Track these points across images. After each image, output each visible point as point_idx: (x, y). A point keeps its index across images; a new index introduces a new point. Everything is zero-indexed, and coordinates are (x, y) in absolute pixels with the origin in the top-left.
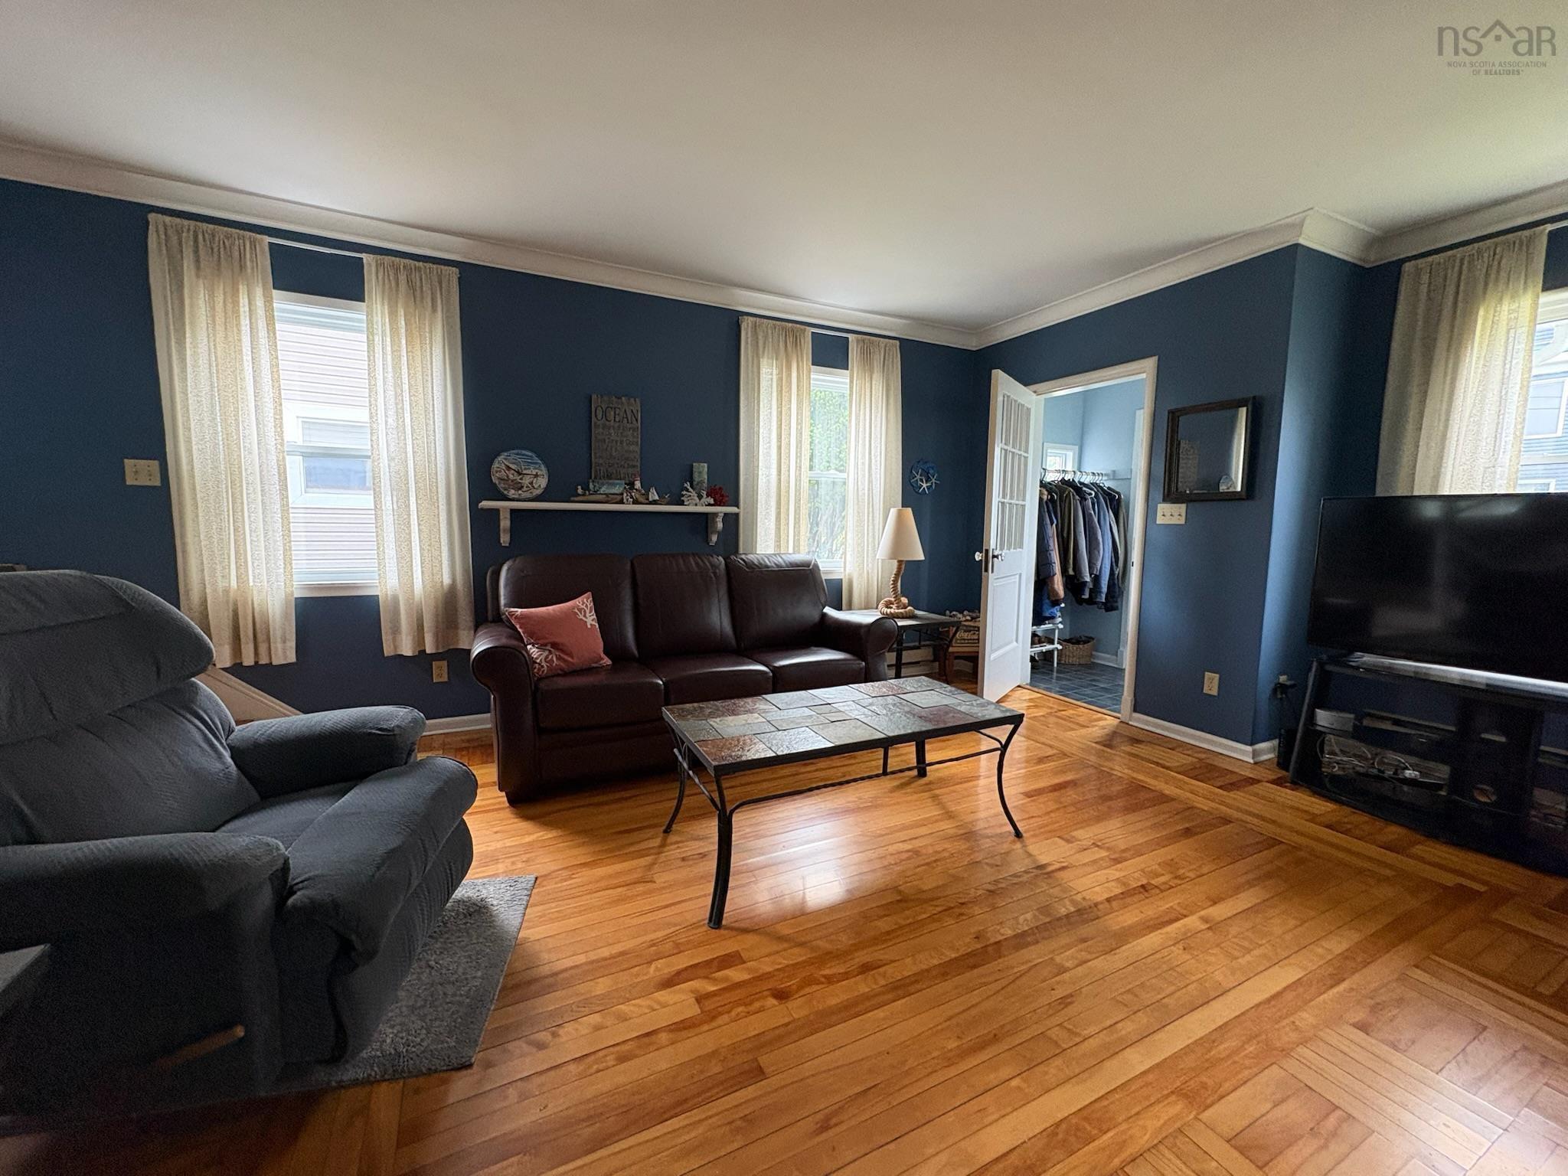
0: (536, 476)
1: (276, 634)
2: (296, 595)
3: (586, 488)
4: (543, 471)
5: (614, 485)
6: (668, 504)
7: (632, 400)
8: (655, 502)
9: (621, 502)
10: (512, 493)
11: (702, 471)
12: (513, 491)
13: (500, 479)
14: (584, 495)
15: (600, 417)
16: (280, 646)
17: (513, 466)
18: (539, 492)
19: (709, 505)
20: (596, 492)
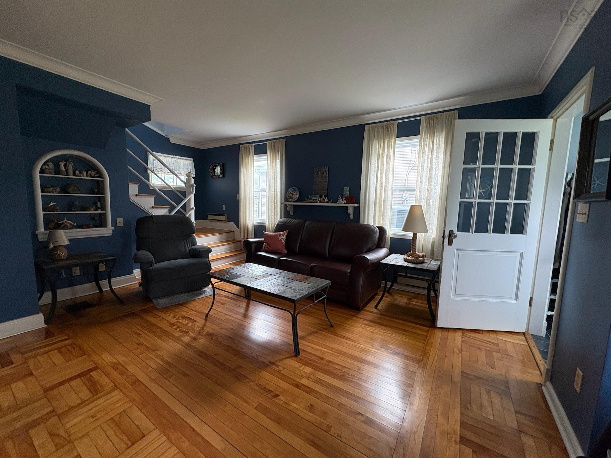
0: (296, 195)
1: (250, 232)
2: (255, 224)
3: (308, 198)
4: (298, 193)
5: (316, 197)
6: (332, 203)
7: (325, 167)
8: (327, 202)
9: (316, 202)
10: (290, 200)
11: (347, 190)
12: (290, 199)
13: (288, 196)
14: (307, 200)
15: (316, 174)
16: (250, 235)
17: (291, 192)
18: (296, 199)
19: (344, 203)
20: (311, 199)
